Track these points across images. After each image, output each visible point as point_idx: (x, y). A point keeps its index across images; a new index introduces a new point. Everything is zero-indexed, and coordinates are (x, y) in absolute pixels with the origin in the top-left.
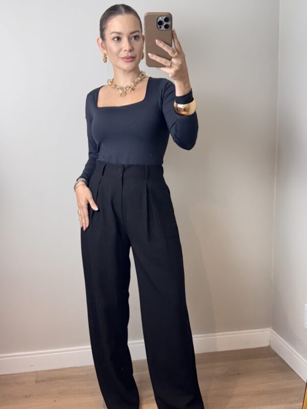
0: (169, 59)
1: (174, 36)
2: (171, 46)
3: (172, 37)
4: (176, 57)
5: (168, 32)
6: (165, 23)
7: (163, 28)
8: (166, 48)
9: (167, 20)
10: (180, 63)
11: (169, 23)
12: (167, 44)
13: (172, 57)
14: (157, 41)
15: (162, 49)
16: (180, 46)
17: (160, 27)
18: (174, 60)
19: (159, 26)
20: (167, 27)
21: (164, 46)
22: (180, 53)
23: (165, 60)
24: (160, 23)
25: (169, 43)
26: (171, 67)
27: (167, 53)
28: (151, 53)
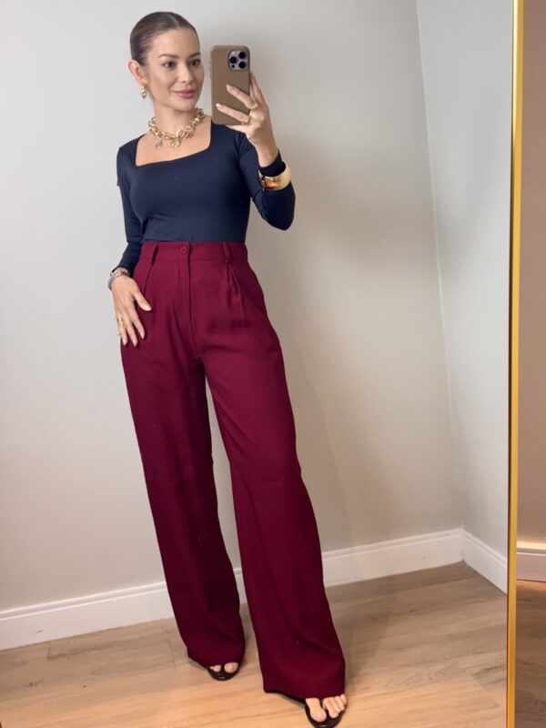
0: (247, 112)
1: (253, 81)
2: (249, 94)
3: (250, 82)
4: (255, 110)
5: (244, 73)
6: (240, 61)
7: (237, 67)
8: (241, 97)
9: (242, 55)
10: (263, 118)
11: (245, 60)
12: (243, 91)
13: (249, 110)
14: (228, 87)
15: (235, 98)
16: (262, 95)
17: (233, 66)
18: (252, 114)
19: (231, 64)
20: (242, 65)
21: (239, 93)
22: (262, 106)
23: (241, 114)
24: (233, 60)
25: (246, 90)
26: (248, 124)
27: (243, 104)
28: (222, 104)
